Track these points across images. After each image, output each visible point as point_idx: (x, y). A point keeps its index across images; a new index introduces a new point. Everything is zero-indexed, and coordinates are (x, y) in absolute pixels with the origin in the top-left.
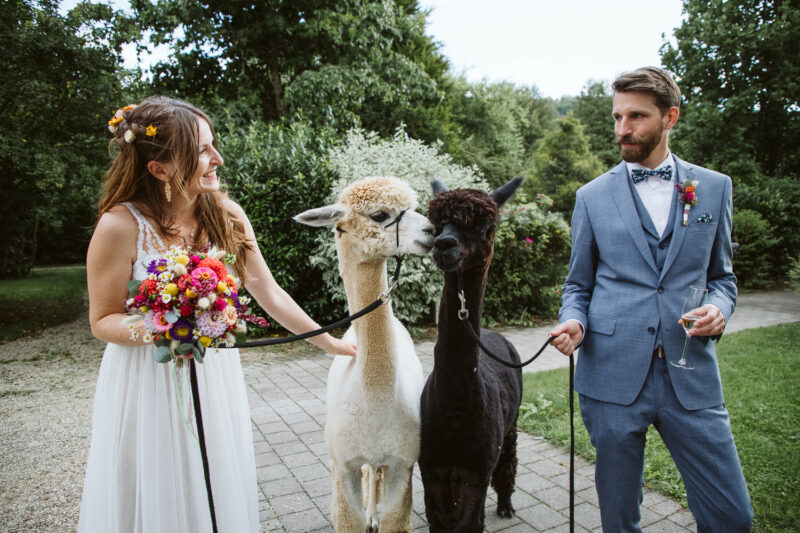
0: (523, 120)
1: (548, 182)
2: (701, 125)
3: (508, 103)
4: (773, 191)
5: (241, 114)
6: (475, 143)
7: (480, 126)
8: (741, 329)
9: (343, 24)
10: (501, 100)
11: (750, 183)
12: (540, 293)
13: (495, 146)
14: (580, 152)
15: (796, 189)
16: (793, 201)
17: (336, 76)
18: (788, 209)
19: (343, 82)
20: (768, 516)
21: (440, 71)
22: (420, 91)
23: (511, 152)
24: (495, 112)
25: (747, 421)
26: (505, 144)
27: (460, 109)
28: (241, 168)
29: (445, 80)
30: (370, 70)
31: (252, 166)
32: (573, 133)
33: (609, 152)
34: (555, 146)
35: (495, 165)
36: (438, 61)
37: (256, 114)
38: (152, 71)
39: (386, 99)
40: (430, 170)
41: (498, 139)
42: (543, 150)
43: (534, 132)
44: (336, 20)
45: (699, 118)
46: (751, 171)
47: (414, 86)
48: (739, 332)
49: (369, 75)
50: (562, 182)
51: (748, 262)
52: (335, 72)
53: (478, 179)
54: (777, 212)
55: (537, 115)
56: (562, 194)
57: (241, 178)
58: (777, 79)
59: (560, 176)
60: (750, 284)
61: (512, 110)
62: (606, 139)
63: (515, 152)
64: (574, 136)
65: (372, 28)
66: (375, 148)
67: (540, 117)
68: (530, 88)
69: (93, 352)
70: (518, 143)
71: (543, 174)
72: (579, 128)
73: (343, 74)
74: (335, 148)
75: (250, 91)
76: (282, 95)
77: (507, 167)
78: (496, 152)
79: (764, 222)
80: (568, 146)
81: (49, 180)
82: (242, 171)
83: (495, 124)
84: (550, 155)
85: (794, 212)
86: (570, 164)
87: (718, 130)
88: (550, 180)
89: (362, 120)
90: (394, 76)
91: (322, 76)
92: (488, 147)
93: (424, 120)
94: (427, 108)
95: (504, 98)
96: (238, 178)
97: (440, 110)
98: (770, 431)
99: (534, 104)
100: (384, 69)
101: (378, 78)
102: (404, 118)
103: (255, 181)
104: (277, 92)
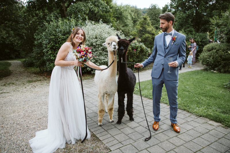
0: (133, 16)
1: (140, 34)
2: (180, 19)
3: (128, 11)
4: (197, 36)
5: (55, 16)
6: (119, 23)
7: (121, 18)
10: (126, 10)
11: (192, 35)
14: (149, 25)
15: (203, 36)
17: (82, 5)
18: (201, 41)
19: (84, 7)
20: (184, 106)
22: (105, 9)
23: (130, 26)
24: (125, 14)
25: (184, 90)
26: (128, 23)
27: (115, 13)
29: (111, 5)
30: (91, 4)
31: (61, 31)
33: (157, 25)
34: (142, 24)
35: (125, 29)
37: (59, 16)
38: (27, 3)
39: (96, 12)
40: (109, 32)
41: (126, 22)
43: (136, 20)
45: (180, 17)
46: (192, 31)
47: (103, 8)
48: (186, 72)
49: (91, 5)
50: (144, 34)
53: (122, 34)
56: (144, 37)
58: (200, 6)
59: (143, 32)
61: (129, 13)
62: (156, 21)
63: (131, 26)
64: (147, 21)
66: (94, 26)
67: (138, 15)
68: (135, 6)
69: (20, 83)
70: (131, 23)
71: (138, 32)
72: (148, 19)
73: (84, 4)
74: (84, 26)
75: (57, 9)
76: (66, 10)
77: (128, 30)
78: (125, 25)
80: (145, 24)
81: (2, 36)
82: (58, 32)
83: (125, 17)
84: (140, 26)
85: (203, 42)
86: (146, 29)
87: (184, 20)
88: (140, 33)
89: (88, 17)
90: (98, 5)
91: (78, 5)
92: (123, 24)
93: (105, 17)
94: (106, 13)
96: (57, 35)
97: (110, 14)
98: (188, 91)
99: (136, 11)
100: (95, 3)
101: (93, 6)
102: (100, 16)
103: (62, 35)
104: (65, 9)
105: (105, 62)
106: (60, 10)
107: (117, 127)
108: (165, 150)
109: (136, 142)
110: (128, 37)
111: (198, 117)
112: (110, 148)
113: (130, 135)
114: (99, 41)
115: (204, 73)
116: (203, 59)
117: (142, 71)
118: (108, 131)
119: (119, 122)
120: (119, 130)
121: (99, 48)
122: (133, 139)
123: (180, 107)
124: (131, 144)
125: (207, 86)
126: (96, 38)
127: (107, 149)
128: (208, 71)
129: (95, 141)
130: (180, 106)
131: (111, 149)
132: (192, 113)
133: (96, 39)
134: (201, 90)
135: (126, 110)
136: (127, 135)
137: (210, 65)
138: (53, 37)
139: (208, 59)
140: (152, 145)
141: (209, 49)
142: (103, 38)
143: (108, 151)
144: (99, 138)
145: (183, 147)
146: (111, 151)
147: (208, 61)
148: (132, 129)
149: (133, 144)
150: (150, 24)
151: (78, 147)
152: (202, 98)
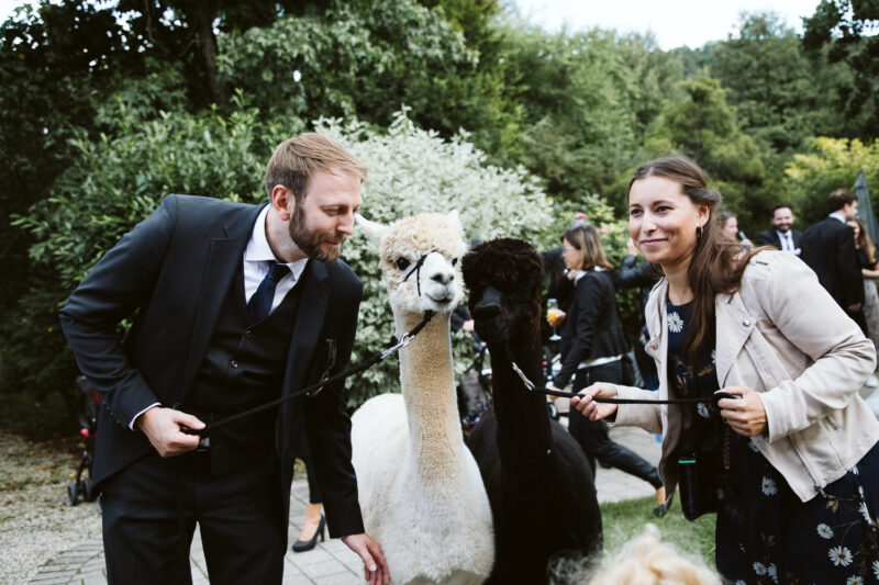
0: (630, 87)
3: (604, 61)
5: (147, 100)
6: (552, 128)
7: (559, 102)
10: (592, 58)
13: (584, 132)
14: (724, 133)
17: (298, 34)
21: (482, 17)
22: (440, 53)
26: (602, 128)
27: (519, 76)
28: (142, 189)
29: (492, 32)
30: (355, 23)
32: (709, 103)
33: (780, 128)
34: (681, 126)
35: (585, 161)
39: (380, 69)
40: (447, 178)
41: (589, 120)
42: (662, 133)
43: (651, 105)
49: (352, 31)
52: (296, 29)
55: (656, 78)
57: (140, 205)
61: (611, 73)
62: (774, 107)
63: (618, 139)
64: (711, 108)
66: (359, 146)
67: (661, 79)
68: (643, 35)
70: (623, 124)
72: (718, 94)
73: (310, 30)
77: (605, 164)
78: (588, 141)
80: (702, 125)
83: (584, 97)
84: (673, 140)
91: (276, 36)
92: (573, 133)
93: (459, 97)
95: (596, 53)
96: (136, 205)
138: (107, 219)
150: (734, 124)
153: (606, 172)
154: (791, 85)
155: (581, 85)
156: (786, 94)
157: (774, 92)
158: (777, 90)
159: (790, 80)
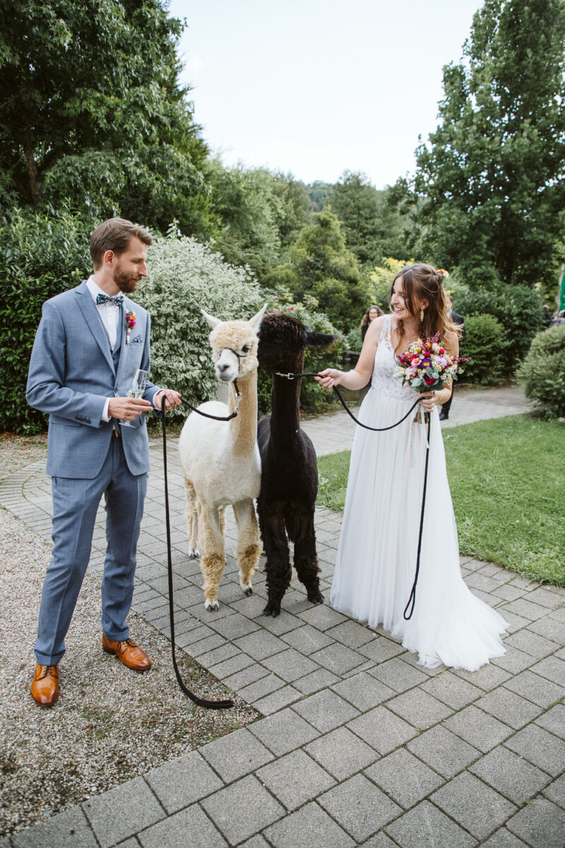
0: (279, 211)
1: (306, 278)
2: (451, 231)
3: (265, 192)
4: (508, 297)
6: (231, 233)
7: (236, 215)
8: (477, 420)
9: (108, 107)
10: (258, 188)
11: (489, 289)
12: (305, 389)
13: (251, 238)
14: (338, 249)
15: (527, 296)
16: (524, 307)
17: (102, 163)
18: (520, 314)
19: (110, 171)
20: (488, 546)
21: (199, 156)
22: (188, 184)
24: (253, 201)
25: (477, 488)
26: (262, 236)
27: (219, 199)
28: (10, 260)
29: (205, 165)
30: (138, 160)
31: (23, 259)
32: (330, 229)
33: (363, 248)
34: (313, 241)
35: (251, 258)
36: (197, 146)
37: (12, 198)
39: (155, 192)
40: (205, 270)
41: (254, 230)
42: (301, 245)
43: (289, 224)
44: (100, 102)
45: (448, 224)
46: (491, 278)
47: (181, 178)
48: (475, 423)
49: (137, 165)
50: (319, 279)
51: (484, 362)
52: (101, 159)
53: (249, 278)
54: (510, 316)
55: (292, 206)
56: (319, 290)
57: (12, 270)
58: (517, 192)
59: (317, 272)
60: (486, 382)
61: (269, 200)
62: (361, 234)
63: (272, 245)
64: (331, 232)
65: (140, 115)
67: (295, 207)
68: (286, 175)
70: (274, 235)
71: (300, 269)
72: (336, 224)
73: (109, 161)
76: (41, 178)
77: (264, 261)
78: (253, 244)
79: (500, 325)
80: (325, 242)
82: (11, 263)
84: (308, 250)
85: (525, 317)
86: (326, 261)
87: (465, 237)
88: (307, 276)
89: (120, 206)
90: (161, 166)
91: (87, 163)
92: (244, 238)
93: (184, 210)
94: (187, 196)
95: (261, 186)
96: (9, 271)
97: (199, 200)
98: (493, 494)
99: (289, 192)
100: (150, 159)
101: (145, 168)
102: (164, 207)
103: (27, 276)
104: (32, 174)
105: (187, 380)
106: (14, 176)
107: (270, 628)
108: (449, 706)
109: (343, 679)
110: (271, 290)
111: (536, 585)
112: (255, 705)
113: (319, 654)
114: (171, 300)
115: (534, 427)
116: (533, 380)
117: (321, 417)
118: (237, 644)
119: (273, 608)
120: (278, 637)
121: (166, 330)
122: (334, 670)
123: (473, 551)
124: (328, 687)
125: (553, 475)
126: (158, 290)
127: (247, 709)
128: (547, 420)
129: (197, 680)
130: (472, 546)
131: (262, 711)
132: (517, 572)
133: (156, 296)
134: (536, 487)
135: (295, 566)
136: (307, 657)
137: (556, 402)
139: (550, 378)
140: (400, 690)
141: (553, 343)
142: (184, 292)
143: (250, 719)
144: (210, 670)
145: (507, 691)
146: (261, 716)
147: (550, 385)
148: (323, 632)
149: (334, 688)
150: (342, 243)
151: (138, 707)
152: (543, 517)
153: (263, 265)
154: (371, 221)
155: (251, 206)
156: (368, 226)
157: (361, 224)
158: (363, 223)
159: (371, 218)
